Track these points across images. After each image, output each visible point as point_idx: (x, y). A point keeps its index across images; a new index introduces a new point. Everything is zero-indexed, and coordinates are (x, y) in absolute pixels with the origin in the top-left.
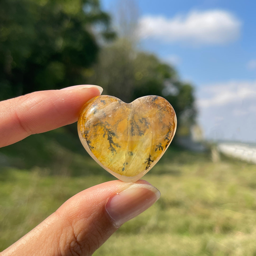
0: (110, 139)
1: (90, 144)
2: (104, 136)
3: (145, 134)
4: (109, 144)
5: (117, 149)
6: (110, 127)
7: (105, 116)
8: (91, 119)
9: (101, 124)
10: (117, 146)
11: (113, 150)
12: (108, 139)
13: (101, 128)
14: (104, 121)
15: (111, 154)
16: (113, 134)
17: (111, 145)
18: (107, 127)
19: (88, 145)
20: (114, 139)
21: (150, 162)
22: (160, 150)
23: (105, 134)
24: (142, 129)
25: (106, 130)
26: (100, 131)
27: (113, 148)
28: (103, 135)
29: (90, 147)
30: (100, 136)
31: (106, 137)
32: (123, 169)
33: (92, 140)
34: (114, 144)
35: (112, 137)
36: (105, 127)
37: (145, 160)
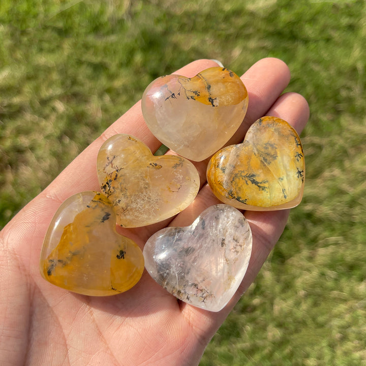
0: (254, 182)
1: (241, 200)
2: (247, 184)
3: (278, 155)
4: (256, 186)
5: (266, 185)
6: (246, 173)
7: (234, 167)
8: (225, 179)
9: (236, 176)
10: (265, 183)
11: (263, 188)
12: (252, 183)
13: (239, 179)
14: (236, 172)
15: (264, 193)
16: (253, 176)
17: (259, 186)
18: (243, 174)
19: (240, 201)
20: (258, 179)
21: (301, 173)
22: (300, 158)
23: (246, 181)
24: (273, 153)
25: (244, 177)
26: (241, 182)
27: (262, 187)
28: (245, 183)
29: (242, 202)
30: (243, 186)
31: (249, 182)
32: (285, 197)
33: (240, 195)
34: (261, 183)
35: (254, 178)
36: (241, 176)
37: (296, 176)
